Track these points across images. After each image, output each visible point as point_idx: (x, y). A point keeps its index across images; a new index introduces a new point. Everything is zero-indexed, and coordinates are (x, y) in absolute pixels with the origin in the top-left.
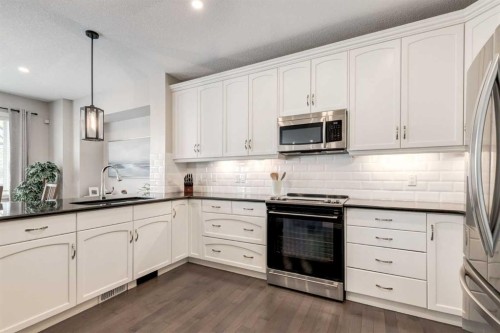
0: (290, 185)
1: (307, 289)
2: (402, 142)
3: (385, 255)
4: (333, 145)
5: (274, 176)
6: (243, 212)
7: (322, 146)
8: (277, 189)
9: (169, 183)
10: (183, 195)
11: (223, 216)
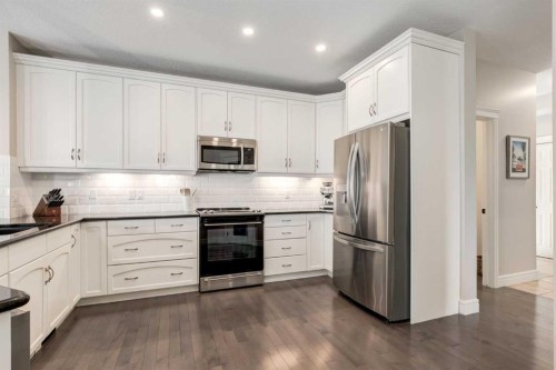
0: (198, 200)
1: (231, 285)
2: (288, 169)
3: (286, 244)
4: (247, 167)
5: (187, 191)
6: (169, 229)
7: (240, 167)
8: (189, 205)
9: (15, 202)
10: (31, 220)
11: (143, 237)
